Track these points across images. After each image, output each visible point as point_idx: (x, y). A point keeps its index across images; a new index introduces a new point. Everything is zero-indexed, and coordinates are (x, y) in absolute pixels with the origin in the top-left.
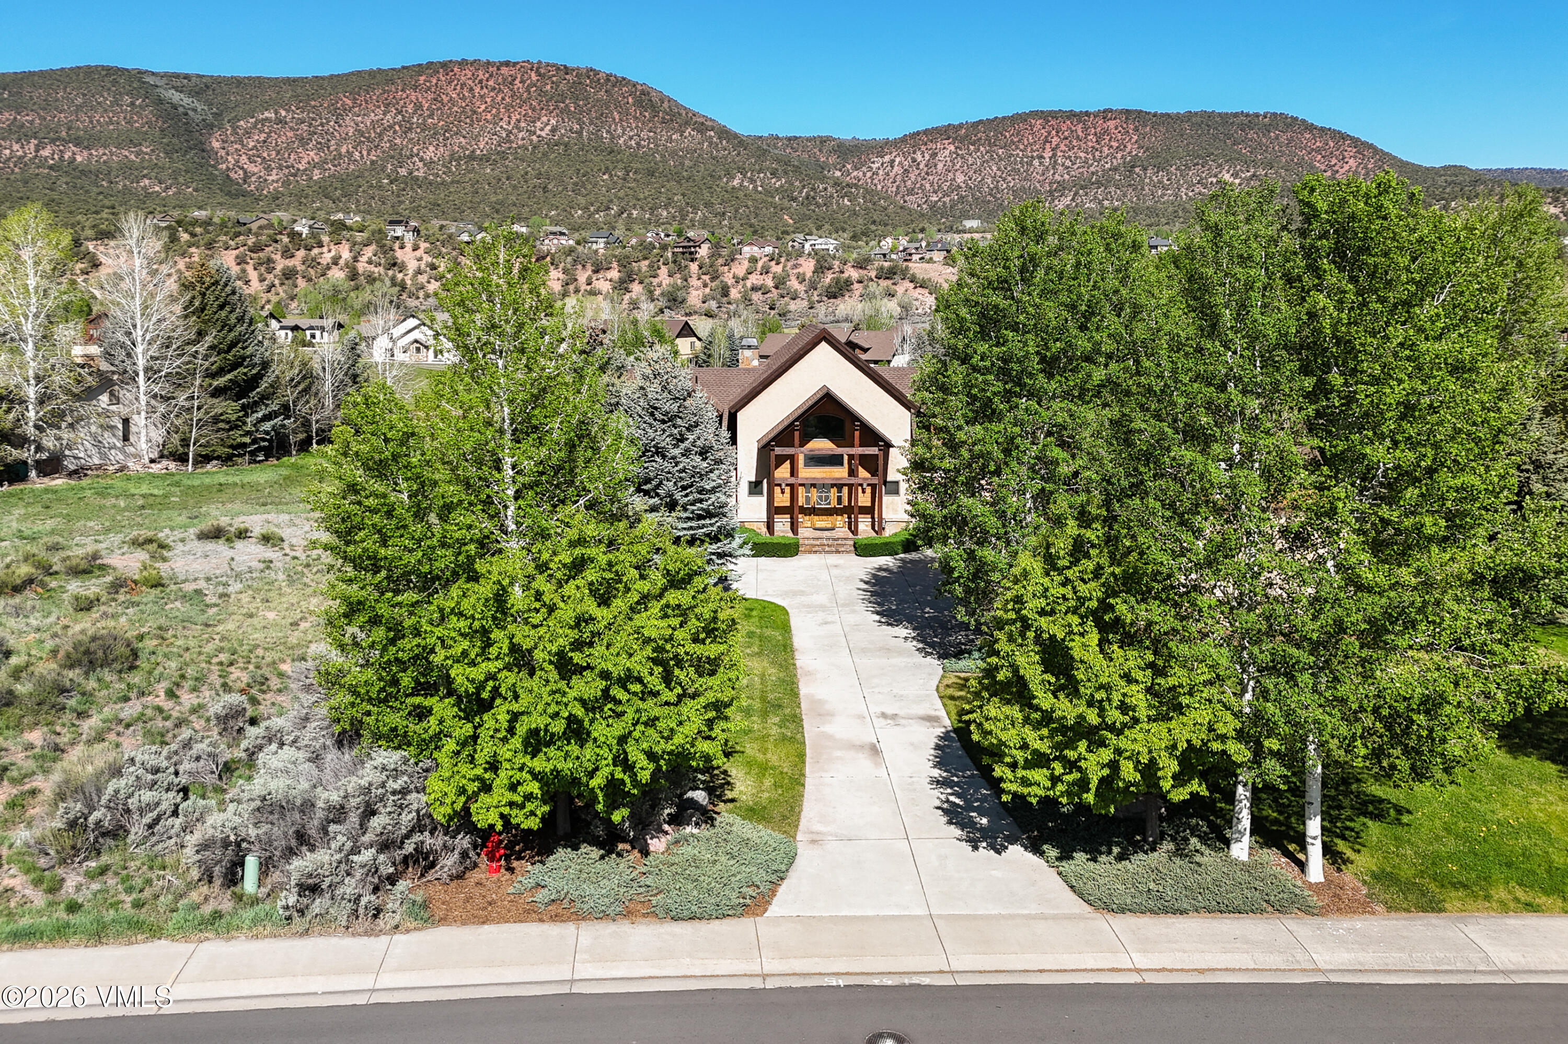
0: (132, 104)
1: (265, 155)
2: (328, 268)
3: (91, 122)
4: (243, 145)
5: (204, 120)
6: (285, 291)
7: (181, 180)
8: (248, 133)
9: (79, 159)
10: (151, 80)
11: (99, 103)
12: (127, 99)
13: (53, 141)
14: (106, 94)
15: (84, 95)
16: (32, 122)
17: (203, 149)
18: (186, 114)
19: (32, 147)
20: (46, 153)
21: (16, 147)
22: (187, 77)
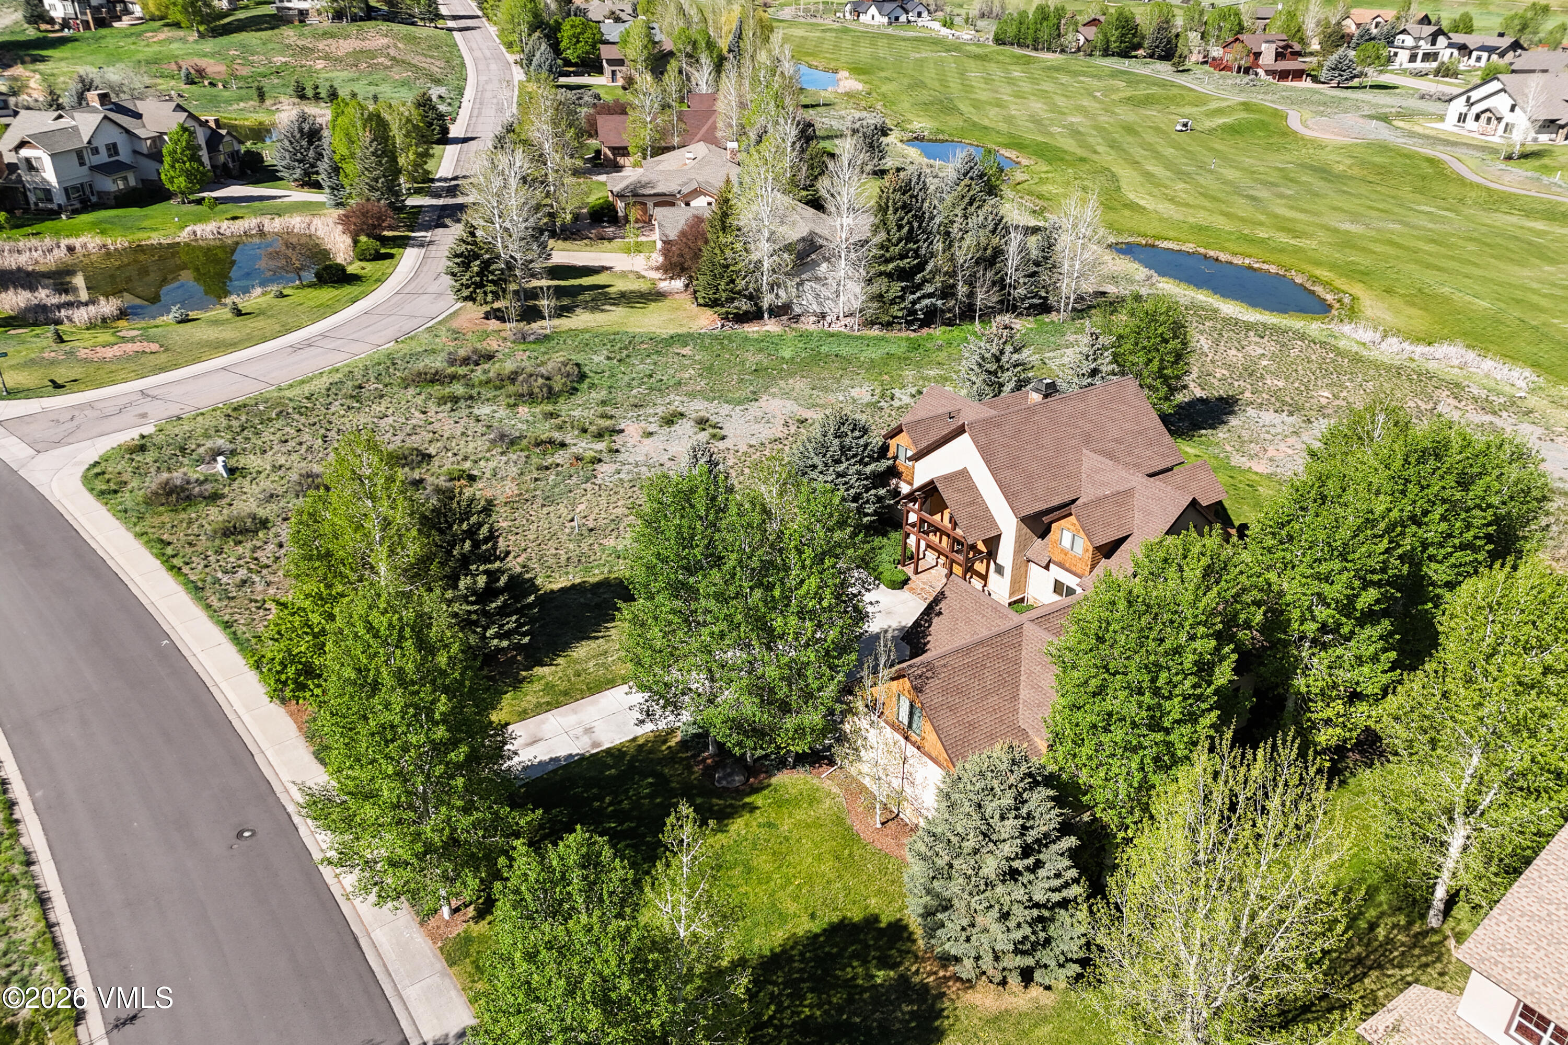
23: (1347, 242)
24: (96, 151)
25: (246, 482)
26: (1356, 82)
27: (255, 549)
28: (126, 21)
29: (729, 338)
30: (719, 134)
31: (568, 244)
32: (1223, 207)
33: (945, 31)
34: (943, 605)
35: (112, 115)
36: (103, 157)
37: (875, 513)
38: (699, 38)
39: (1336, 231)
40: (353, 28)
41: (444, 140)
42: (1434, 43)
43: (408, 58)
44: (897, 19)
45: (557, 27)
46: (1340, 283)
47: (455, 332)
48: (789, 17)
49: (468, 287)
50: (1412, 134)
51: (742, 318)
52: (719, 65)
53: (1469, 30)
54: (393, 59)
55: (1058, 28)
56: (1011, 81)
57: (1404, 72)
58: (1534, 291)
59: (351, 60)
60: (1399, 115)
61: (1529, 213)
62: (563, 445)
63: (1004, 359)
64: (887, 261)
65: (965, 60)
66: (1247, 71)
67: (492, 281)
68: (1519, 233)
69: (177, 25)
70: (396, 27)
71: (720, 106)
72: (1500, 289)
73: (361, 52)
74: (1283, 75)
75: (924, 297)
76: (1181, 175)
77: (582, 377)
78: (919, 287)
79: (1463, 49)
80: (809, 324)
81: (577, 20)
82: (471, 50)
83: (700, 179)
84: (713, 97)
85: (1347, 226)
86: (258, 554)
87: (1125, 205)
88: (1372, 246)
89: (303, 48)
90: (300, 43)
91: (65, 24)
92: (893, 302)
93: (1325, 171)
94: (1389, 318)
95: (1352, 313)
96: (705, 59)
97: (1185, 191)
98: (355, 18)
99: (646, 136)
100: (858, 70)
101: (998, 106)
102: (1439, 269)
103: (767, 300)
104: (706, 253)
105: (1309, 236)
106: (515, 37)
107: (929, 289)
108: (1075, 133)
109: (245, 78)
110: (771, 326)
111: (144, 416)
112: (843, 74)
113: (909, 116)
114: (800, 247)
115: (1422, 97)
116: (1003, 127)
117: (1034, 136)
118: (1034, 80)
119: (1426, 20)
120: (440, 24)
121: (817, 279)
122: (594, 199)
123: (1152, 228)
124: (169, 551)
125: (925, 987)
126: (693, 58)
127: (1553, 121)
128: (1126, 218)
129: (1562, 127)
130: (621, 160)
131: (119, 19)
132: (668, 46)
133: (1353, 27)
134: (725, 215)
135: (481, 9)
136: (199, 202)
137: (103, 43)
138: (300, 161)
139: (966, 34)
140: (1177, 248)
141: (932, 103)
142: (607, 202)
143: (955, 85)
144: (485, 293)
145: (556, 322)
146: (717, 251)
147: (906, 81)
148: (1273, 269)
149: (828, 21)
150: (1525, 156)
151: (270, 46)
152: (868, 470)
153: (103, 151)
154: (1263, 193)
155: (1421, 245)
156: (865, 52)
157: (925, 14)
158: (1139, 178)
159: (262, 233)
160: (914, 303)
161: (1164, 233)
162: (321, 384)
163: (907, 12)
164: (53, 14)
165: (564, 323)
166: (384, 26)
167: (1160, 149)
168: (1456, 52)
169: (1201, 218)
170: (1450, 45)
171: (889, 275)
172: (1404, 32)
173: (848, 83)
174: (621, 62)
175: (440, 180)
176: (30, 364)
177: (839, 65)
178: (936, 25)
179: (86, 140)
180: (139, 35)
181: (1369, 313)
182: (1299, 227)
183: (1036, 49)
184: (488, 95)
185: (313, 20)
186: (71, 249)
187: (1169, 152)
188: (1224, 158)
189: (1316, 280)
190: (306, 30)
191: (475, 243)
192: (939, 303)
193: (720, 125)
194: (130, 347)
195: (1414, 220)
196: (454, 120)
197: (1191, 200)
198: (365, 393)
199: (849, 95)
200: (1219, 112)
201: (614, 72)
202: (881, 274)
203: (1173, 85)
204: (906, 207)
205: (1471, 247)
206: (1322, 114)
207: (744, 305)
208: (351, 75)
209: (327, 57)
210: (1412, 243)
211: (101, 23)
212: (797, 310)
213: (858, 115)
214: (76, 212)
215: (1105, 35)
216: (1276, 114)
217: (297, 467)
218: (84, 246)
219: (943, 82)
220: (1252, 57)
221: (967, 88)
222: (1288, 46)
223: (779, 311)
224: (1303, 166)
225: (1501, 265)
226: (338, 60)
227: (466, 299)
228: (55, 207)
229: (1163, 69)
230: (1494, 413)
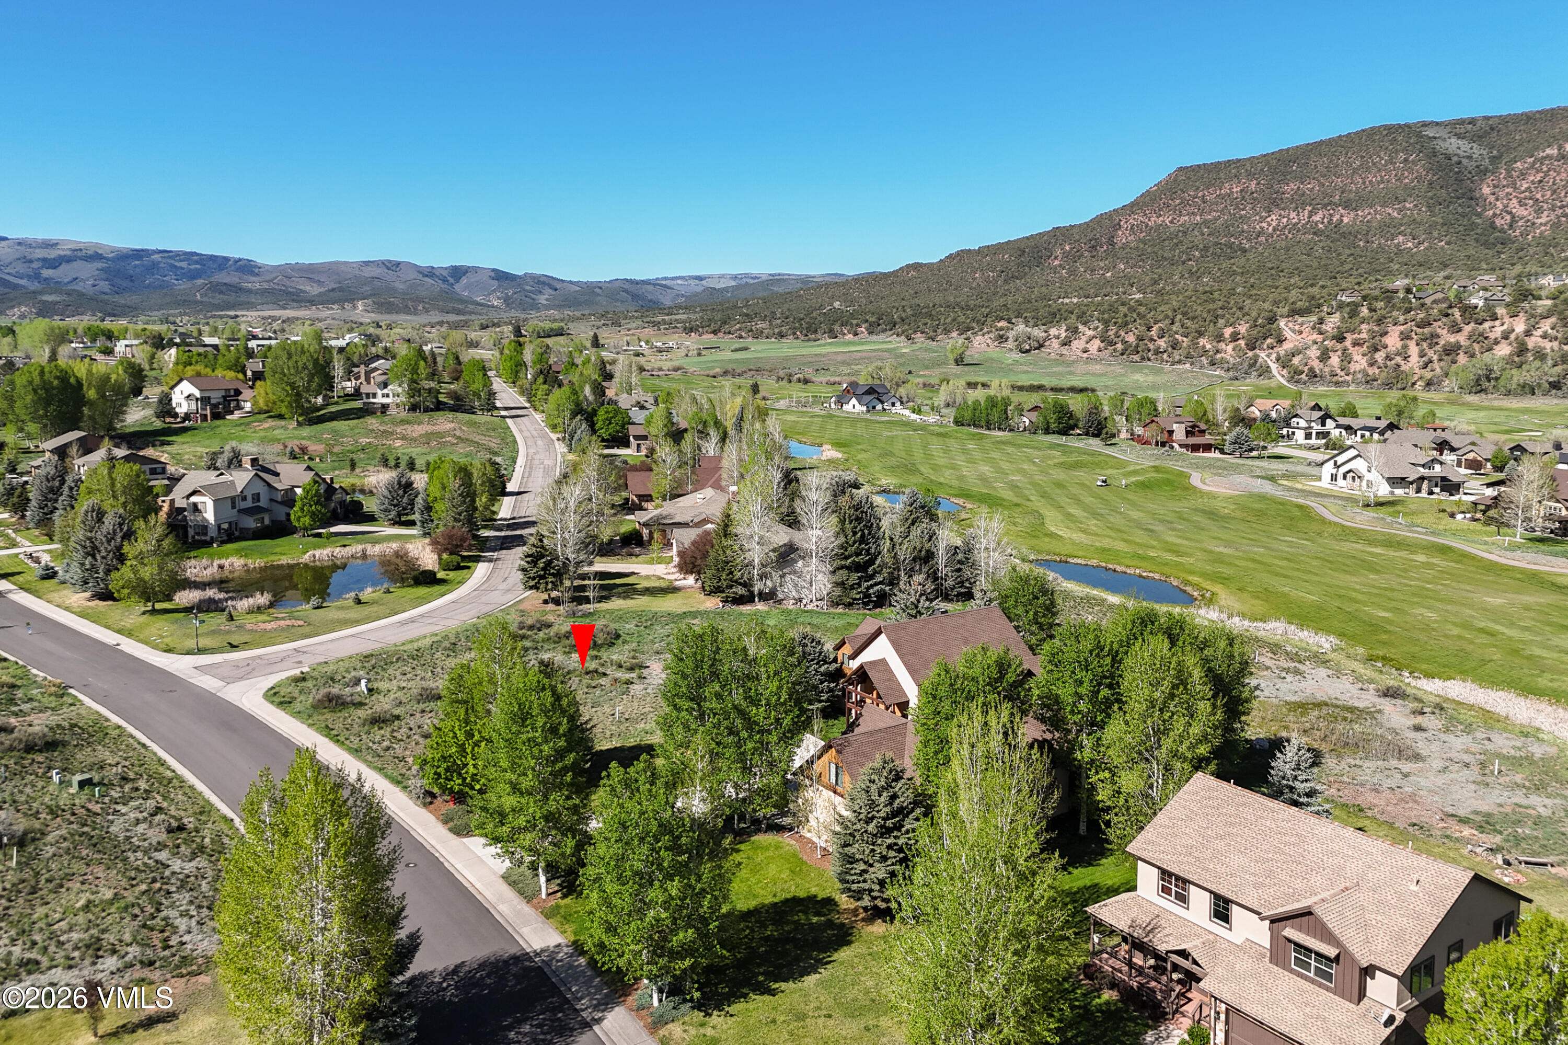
0: (1406, 160)
1: (1539, 196)
2: (1496, 342)
3: (1364, 183)
4: (1515, 188)
5: (1477, 167)
6: (1441, 368)
7: (1435, 234)
8: (1523, 175)
9: (1346, 220)
10: (1430, 133)
11: (1374, 164)
12: (1402, 156)
13: (1325, 206)
14: (1382, 154)
15: (1362, 157)
16: (1311, 190)
17: (1471, 197)
18: (1459, 163)
19: (1306, 212)
20: (1317, 218)
21: (1293, 215)
22: (1472, 121)
23: (1219, 559)
24: (244, 499)
25: (381, 697)
26: (1255, 453)
27: (393, 731)
28: (237, 414)
29: (729, 614)
30: (723, 483)
31: (604, 559)
32: (1125, 536)
33: (914, 417)
34: (860, 720)
35: (261, 474)
36: (249, 503)
37: (827, 700)
38: (709, 419)
39: (1211, 552)
40: (425, 417)
41: (504, 494)
42: (1323, 424)
43: (471, 437)
44: (874, 407)
45: (594, 412)
46: (1207, 585)
47: (521, 611)
48: (783, 407)
49: (534, 579)
50: (1290, 489)
51: (739, 601)
52: (724, 438)
53: (1355, 415)
54: (459, 438)
55: (1006, 412)
56: (965, 451)
57: (1300, 447)
58: (1355, 590)
59: (424, 440)
60: (1284, 476)
61: (1371, 543)
62: (605, 674)
63: (920, 605)
64: (846, 558)
65: (929, 436)
66: (1163, 444)
67: (553, 574)
68: (1358, 555)
69: (281, 417)
70: (460, 416)
71: (725, 463)
72: (1329, 589)
73: (432, 433)
74: (1195, 448)
75: (876, 584)
76: (1095, 515)
77: (618, 636)
78: (872, 577)
79: (1348, 428)
80: (789, 605)
81: (610, 408)
82: (521, 431)
83: (708, 512)
84: (719, 459)
85: (1221, 549)
86: (395, 734)
87: (1046, 535)
88: (1237, 562)
89: (384, 432)
90: (381, 428)
91: (187, 417)
92: (852, 587)
93: (1213, 513)
94: (1237, 606)
95: (1210, 601)
96: (712, 432)
97: (1096, 525)
98: (427, 410)
99: (666, 485)
100: (838, 444)
101: (953, 469)
102: (1285, 576)
103: (757, 587)
104: (712, 553)
105: (1191, 555)
106: (560, 420)
107: (879, 578)
108: (1014, 487)
109: (337, 454)
110: (760, 606)
111: (300, 662)
112: (826, 447)
113: (878, 475)
114: (783, 549)
115: (1309, 464)
116: (955, 483)
117: (980, 488)
118: (984, 450)
119: (1317, 407)
120: (495, 413)
121: (795, 572)
122: (624, 529)
123: (1064, 549)
124: (334, 732)
125: (843, 925)
126: (703, 434)
127: (1403, 479)
128: (1046, 544)
129: (1411, 483)
130: (645, 505)
131: (232, 413)
132: (683, 425)
133: (1258, 413)
134: (726, 526)
135: (529, 401)
136: (319, 535)
137: (218, 431)
138: (395, 506)
139: (932, 419)
140: (1084, 562)
141: (898, 467)
142: (635, 529)
143: (918, 455)
144: (547, 583)
145: (598, 605)
146: (721, 552)
147: (878, 452)
148: (1157, 576)
149: (817, 410)
150: (1381, 504)
151: (357, 431)
152: (822, 669)
153: (249, 498)
154: (1159, 528)
155: (1276, 562)
156: (845, 432)
157: (898, 404)
158: (1061, 517)
159: (364, 556)
160: (868, 588)
161: (1075, 553)
162: (427, 642)
163: (882, 403)
164: (178, 410)
165: (603, 606)
166: (450, 415)
167: (1082, 498)
168: (1344, 432)
169: (1106, 543)
170: (1338, 426)
171: (848, 568)
172: (1296, 416)
173: (829, 453)
174: (645, 438)
175: (501, 519)
176: (213, 633)
177: (823, 440)
178: (907, 412)
179: (239, 490)
180: (248, 424)
181: (1223, 603)
182: (1183, 549)
183: (989, 429)
184: (536, 462)
185: (392, 411)
186: (221, 567)
187: (1089, 500)
188: (1134, 505)
189: (1187, 583)
190: (386, 419)
191: (543, 547)
192: (887, 588)
193: (725, 476)
194: (282, 623)
195: (1275, 545)
196: (510, 480)
197: (1099, 531)
198: (458, 647)
199: (831, 461)
200: (1135, 472)
201: (639, 445)
202: (842, 567)
203: (1100, 454)
204: (858, 519)
205: (1315, 563)
206: (1220, 475)
207: (740, 590)
208: (424, 450)
209: (403, 438)
210: (1270, 560)
211: (216, 416)
212: (780, 596)
213: (835, 474)
214: (223, 542)
215: (1045, 418)
216: (1181, 474)
217: (415, 686)
218: (232, 565)
219: (909, 452)
220: (1166, 435)
221: (928, 456)
222: (1194, 427)
223: (765, 597)
224: (1196, 510)
225: (1336, 574)
226: (414, 440)
227: (531, 588)
228: (208, 538)
229: (1095, 444)
230: (1300, 662)
